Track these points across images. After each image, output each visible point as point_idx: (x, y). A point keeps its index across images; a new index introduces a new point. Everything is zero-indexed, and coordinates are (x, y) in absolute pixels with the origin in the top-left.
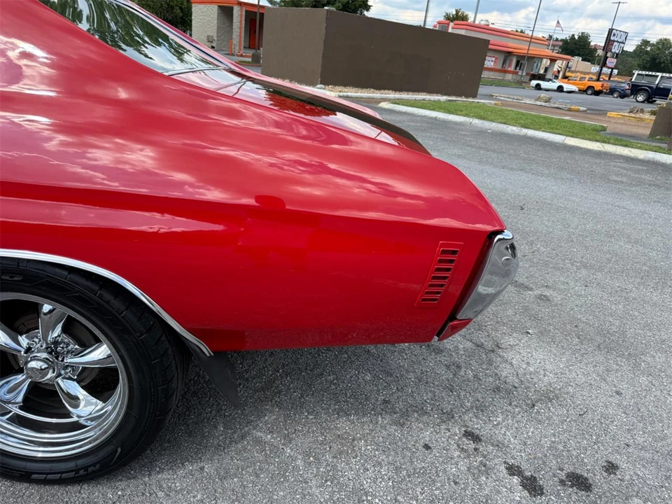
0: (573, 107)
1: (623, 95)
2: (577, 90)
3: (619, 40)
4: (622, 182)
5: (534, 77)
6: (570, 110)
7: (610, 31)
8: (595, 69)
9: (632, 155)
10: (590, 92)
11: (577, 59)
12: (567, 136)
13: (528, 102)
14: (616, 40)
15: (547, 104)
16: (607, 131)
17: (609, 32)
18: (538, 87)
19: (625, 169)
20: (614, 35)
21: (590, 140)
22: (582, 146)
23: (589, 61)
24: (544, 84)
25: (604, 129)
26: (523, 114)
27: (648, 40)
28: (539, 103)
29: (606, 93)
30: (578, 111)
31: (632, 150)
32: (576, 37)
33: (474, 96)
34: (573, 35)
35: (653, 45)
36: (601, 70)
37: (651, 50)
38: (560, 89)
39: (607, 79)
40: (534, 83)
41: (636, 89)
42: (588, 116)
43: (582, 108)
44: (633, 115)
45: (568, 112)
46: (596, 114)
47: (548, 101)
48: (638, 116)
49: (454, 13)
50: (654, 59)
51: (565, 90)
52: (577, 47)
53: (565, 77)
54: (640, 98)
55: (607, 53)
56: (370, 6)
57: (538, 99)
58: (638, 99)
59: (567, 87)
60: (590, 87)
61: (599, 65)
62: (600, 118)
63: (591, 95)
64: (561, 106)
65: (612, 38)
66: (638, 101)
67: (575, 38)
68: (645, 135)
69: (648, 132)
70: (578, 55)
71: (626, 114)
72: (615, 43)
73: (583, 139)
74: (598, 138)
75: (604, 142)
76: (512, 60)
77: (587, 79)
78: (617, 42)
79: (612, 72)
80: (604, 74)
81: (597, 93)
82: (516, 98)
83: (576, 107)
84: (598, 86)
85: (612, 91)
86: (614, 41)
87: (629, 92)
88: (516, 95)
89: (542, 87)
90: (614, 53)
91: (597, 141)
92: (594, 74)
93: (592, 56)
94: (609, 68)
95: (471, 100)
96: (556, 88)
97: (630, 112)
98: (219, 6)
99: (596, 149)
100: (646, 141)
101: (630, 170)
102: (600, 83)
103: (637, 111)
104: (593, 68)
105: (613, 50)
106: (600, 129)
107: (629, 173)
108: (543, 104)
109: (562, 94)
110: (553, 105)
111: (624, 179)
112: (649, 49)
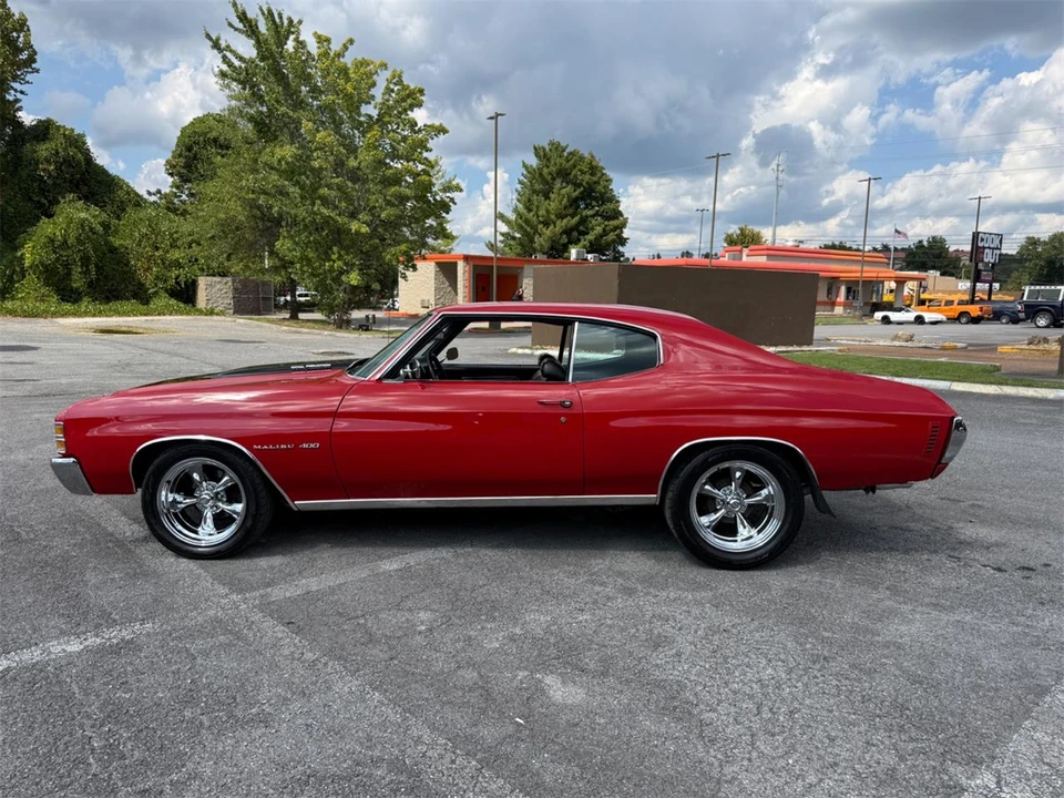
0: (947, 344)
1: (1015, 320)
2: (945, 319)
3: (992, 246)
4: (1031, 424)
5: (877, 307)
6: (944, 348)
7: (976, 236)
8: (965, 285)
9: (1040, 396)
10: (964, 320)
11: (934, 274)
12: (953, 381)
13: (881, 343)
14: (986, 245)
15: (909, 344)
16: (1003, 371)
17: (974, 237)
18: (886, 320)
19: (1034, 411)
20: (982, 240)
21: (983, 383)
22: (974, 391)
23: (952, 275)
24: (894, 316)
25: (998, 369)
26: (888, 360)
27: (1036, 237)
28: (897, 343)
29: (988, 319)
30: (955, 348)
31: (1038, 389)
32: (925, 243)
33: (810, 343)
34: (921, 242)
35: (1045, 243)
36: (974, 286)
37: (1044, 250)
38: (919, 320)
39: (986, 297)
40: (879, 315)
41: (1032, 311)
42: (970, 354)
43: (959, 345)
44: (1034, 347)
45: (942, 352)
46: (982, 350)
47: (910, 339)
48: (1041, 347)
49: (739, 232)
50: (1051, 263)
51: (926, 320)
52: (929, 256)
53: (922, 302)
54: (1042, 322)
55: (977, 265)
56: (626, 239)
57: (896, 338)
58: (1039, 324)
59: (928, 316)
60: (962, 314)
61: (968, 278)
62: (988, 355)
63: (967, 323)
64: (929, 345)
65: (980, 244)
66: (1039, 327)
67: (923, 246)
68: (1051, 372)
69: (1055, 367)
70: (934, 268)
71: (1023, 347)
72: (987, 250)
73: (974, 382)
74: (992, 380)
75: (1001, 384)
76: (839, 288)
77: (956, 302)
78: (989, 248)
79: (991, 286)
80: (979, 291)
81: (976, 320)
82: (863, 339)
83: (952, 344)
84: (974, 310)
85: (997, 316)
86: (984, 248)
87: (1022, 315)
88: (864, 336)
89: (892, 319)
90: (987, 264)
91: (991, 383)
92: (964, 292)
93: (954, 268)
94: (985, 282)
95: (805, 348)
96: (913, 319)
97: (1029, 344)
98: (437, 263)
99: (993, 392)
100: (1054, 378)
101: (1039, 411)
102: (977, 307)
103: (1039, 342)
104: (960, 284)
105: (986, 260)
106: (992, 369)
107: (1038, 415)
108: (904, 344)
109: (925, 326)
110: (918, 345)
111: (1034, 421)
112: (1040, 250)
